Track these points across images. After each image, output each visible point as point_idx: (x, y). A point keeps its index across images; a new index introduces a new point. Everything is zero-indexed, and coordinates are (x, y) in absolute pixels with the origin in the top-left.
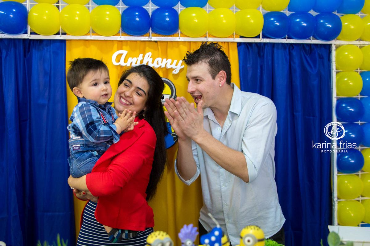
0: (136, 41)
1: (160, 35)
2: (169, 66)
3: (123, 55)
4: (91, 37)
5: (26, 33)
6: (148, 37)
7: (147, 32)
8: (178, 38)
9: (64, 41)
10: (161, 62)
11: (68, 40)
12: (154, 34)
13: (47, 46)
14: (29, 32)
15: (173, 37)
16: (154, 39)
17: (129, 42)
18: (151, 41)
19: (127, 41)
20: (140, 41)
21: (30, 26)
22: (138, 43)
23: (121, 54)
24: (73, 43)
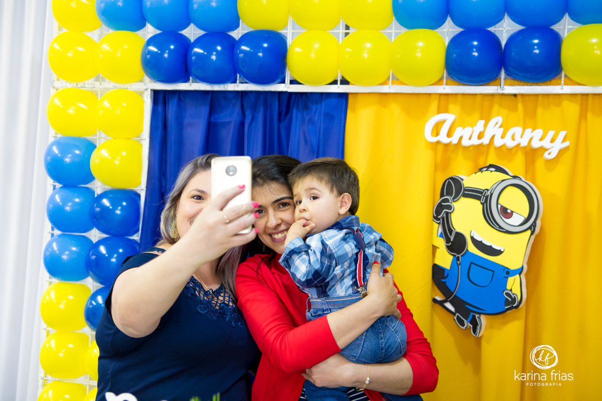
0: (475, 95)
1: (522, 83)
2: (536, 144)
3: (446, 123)
4: (390, 88)
5: (283, 82)
6: (498, 86)
7: (495, 76)
8: (559, 87)
9: (344, 96)
10: (520, 136)
11: (352, 94)
12: (510, 81)
13: (317, 103)
14: (287, 80)
15: (550, 85)
16: (511, 89)
17: (460, 98)
18: (503, 95)
19: (456, 95)
20: (481, 94)
21: (290, 71)
22: (479, 98)
23: (444, 122)
24: (360, 98)
